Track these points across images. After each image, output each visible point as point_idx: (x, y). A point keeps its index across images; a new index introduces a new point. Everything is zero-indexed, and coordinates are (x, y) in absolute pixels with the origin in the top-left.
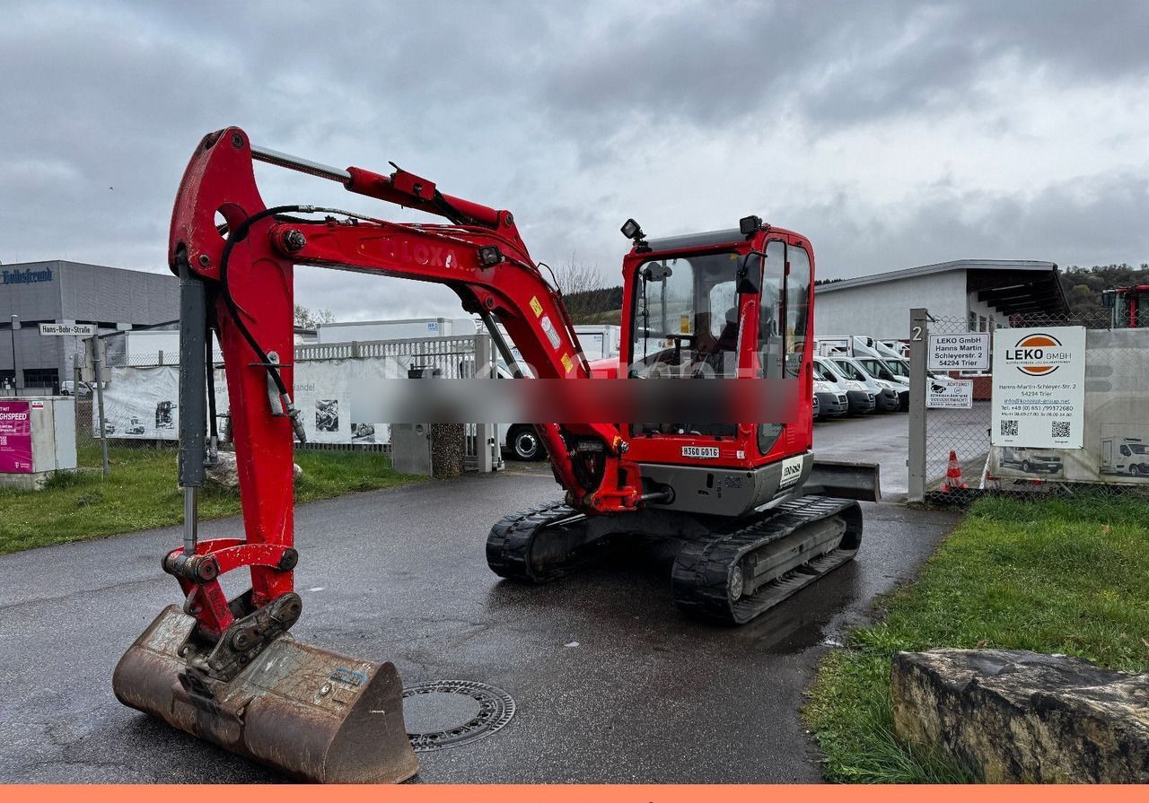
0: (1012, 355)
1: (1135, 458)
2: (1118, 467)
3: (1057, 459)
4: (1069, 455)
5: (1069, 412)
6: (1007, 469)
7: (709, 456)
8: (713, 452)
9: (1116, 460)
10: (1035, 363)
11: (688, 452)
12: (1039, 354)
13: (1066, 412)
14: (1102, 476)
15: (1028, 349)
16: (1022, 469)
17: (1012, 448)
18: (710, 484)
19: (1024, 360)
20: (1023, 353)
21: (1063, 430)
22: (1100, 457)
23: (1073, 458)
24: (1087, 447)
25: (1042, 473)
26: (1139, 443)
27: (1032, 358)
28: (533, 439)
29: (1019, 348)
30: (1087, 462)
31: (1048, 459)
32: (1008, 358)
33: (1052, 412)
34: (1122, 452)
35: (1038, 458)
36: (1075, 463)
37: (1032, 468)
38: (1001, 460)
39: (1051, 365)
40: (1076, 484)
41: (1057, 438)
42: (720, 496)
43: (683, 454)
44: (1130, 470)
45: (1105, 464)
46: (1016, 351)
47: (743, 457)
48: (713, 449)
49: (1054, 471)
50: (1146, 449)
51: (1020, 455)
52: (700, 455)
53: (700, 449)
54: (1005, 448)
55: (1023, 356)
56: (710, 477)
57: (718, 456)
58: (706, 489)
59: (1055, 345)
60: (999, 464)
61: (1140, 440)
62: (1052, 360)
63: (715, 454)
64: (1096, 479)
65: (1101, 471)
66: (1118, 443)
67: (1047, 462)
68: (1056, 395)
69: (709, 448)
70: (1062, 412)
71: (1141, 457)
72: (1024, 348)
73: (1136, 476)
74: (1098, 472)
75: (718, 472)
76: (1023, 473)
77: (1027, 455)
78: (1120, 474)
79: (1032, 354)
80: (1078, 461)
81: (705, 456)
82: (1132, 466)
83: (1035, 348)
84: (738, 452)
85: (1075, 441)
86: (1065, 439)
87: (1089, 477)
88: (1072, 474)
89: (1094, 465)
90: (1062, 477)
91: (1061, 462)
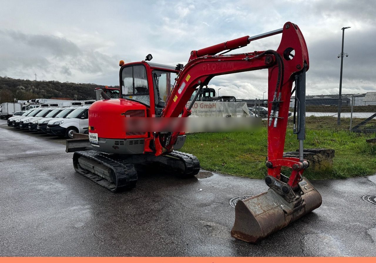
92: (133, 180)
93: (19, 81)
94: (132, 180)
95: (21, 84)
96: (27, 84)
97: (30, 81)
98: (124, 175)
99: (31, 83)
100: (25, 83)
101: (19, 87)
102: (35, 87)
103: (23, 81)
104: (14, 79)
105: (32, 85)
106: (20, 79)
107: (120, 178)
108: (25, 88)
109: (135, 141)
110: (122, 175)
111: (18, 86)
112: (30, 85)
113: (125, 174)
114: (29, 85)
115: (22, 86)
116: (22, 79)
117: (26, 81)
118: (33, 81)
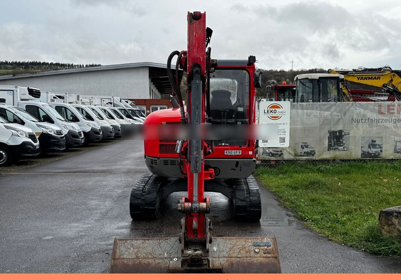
0: (266, 112)
1: (306, 150)
2: (301, 153)
3: (281, 151)
4: (285, 149)
5: (285, 133)
6: (264, 156)
7: (237, 154)
8: (239, 153)
9: (300, 150)
10: (274, 115)
11: (227, 153)
12: (275, 111)
13: (284, 133)
14: (296, 157)
15: (272, 109)
16: (269, 156)
17: (266, 147)
18: (237, 166)
19: (270, 114)
20: (270, 111)
21: (283, 140)
22: (295, 150)
23: (286, 150)
24: (291, 146)
25: (276, 157)
26: (306, 144)
27: (273, 113)
28: (4, 153)
29: (268, 109)
30: (291, 152)
31: (278, 151)
32: (265, 113)
33: (279, 133)
34: (302, 148)
35: (275, 151)
36: (287, 152)
37: (273, 155)
38: (262, 153)
39: (279, 116)
40: (287, 160)
41: (281, 144)
42: (240, 170)
43: (225, 154)
44: (304, 154)
45: (296, 152)
46: (268, 110)
47: (252, 154)
48: (239, 151)
49: (280, 156)
50: (309, 146)
51: (269, 150)
52: (233, 154)
53: (233, 151)
54: (263, 148)
55: (270, 112)
56: (237, 163)
57: (241, 154)
58: (235, 168)
59: (280, 108)
60: (261, 154)
61: (307, 143)
62: (279, 114)
63: (240, 153)
64: (294, 158)
65: (295, 155)
66: (301, 144)
67: (278, 152)
68: (281, 127)
69: (237, 151)
70: (283, 133)
71: (307, 149)
72: (270, 109)
73: (306, 156)
74: (294, 155)
75: (241, 161)
76: (270, 157)
77: (271, 150)
78: (301, 156)
79: (273, 111)
80: (288, 152)
81: (235, 154)
82: (305, 152)
83: (274, 109)
84: (250, 152)
85: (286, 144)
86: (283, 143)
87: (291, 157)
88: (286, 156)
89: (292, 152)
90: (283, 158)
91: (282, 152)
92: (149, 208)
93: (271, 72)
94: (147, 207)
95: (273, 76)
96: (280, 77)
97: (285, 72)
98: (138, 200)
99: (285, 75)
100: (278, 75)
101: (270, 81)
102: (289, 80)
103: (276, 72)
104: (266, 71)
105: (286, 76)
106: (272, 70)
107: (134, 202)
108: (277, 81)
109: (171, 161)
110: (137, 200)
111: (268, 80)
112: (284, 77)
113: (141, 199)
114: (282, 77)
115: (274, 80)
116: (274, 69)
117: (280, 72)
118: (289, 71)
